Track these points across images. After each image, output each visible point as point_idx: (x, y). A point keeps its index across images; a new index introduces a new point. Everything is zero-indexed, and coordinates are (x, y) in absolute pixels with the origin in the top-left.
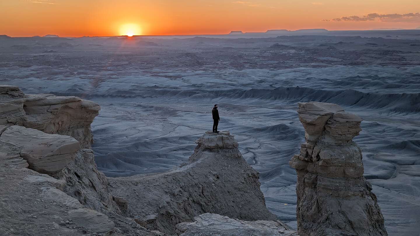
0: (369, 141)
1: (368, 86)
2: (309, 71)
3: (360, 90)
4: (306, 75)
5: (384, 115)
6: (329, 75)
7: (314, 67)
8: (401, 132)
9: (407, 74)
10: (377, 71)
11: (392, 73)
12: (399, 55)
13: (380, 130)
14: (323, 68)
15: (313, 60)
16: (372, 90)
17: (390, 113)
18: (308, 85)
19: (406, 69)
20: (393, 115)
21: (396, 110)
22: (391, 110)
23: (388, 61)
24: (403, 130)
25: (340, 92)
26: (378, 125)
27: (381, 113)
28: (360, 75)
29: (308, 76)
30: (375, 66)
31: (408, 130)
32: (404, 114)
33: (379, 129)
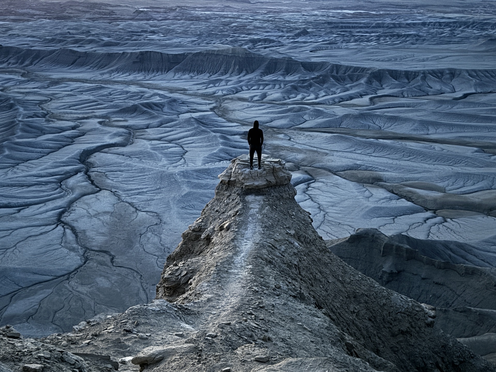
0: (98, 107)
1: (82, 44)
2: (10, 26)
3: (75, 49)
4: (7, 31)
5: (106, 77)
6: (34, 31)
7: (14, 20)
8: (128, 95)
9: (121, 30)
10: (88, 27)
11: (105, 29)
12: (107, 8)
13: (106, 93)
14: (25, 23)
15: (10, 13)
16: (88, 48)
17: (113, 74)
18: (12, 43)
19: (118, 25)
20: (116, 75)
21: (118, 70)
22: (113, 71)
23: (97, 16)
24: (130, 92)
25: (53, 51)
26: (104, 88)
27: (103, 74)
28: (71, 31)
29: (10, 32)
30: (85, 21)
31: (135, 93)
32: (127, 74)
33: (104, 92)
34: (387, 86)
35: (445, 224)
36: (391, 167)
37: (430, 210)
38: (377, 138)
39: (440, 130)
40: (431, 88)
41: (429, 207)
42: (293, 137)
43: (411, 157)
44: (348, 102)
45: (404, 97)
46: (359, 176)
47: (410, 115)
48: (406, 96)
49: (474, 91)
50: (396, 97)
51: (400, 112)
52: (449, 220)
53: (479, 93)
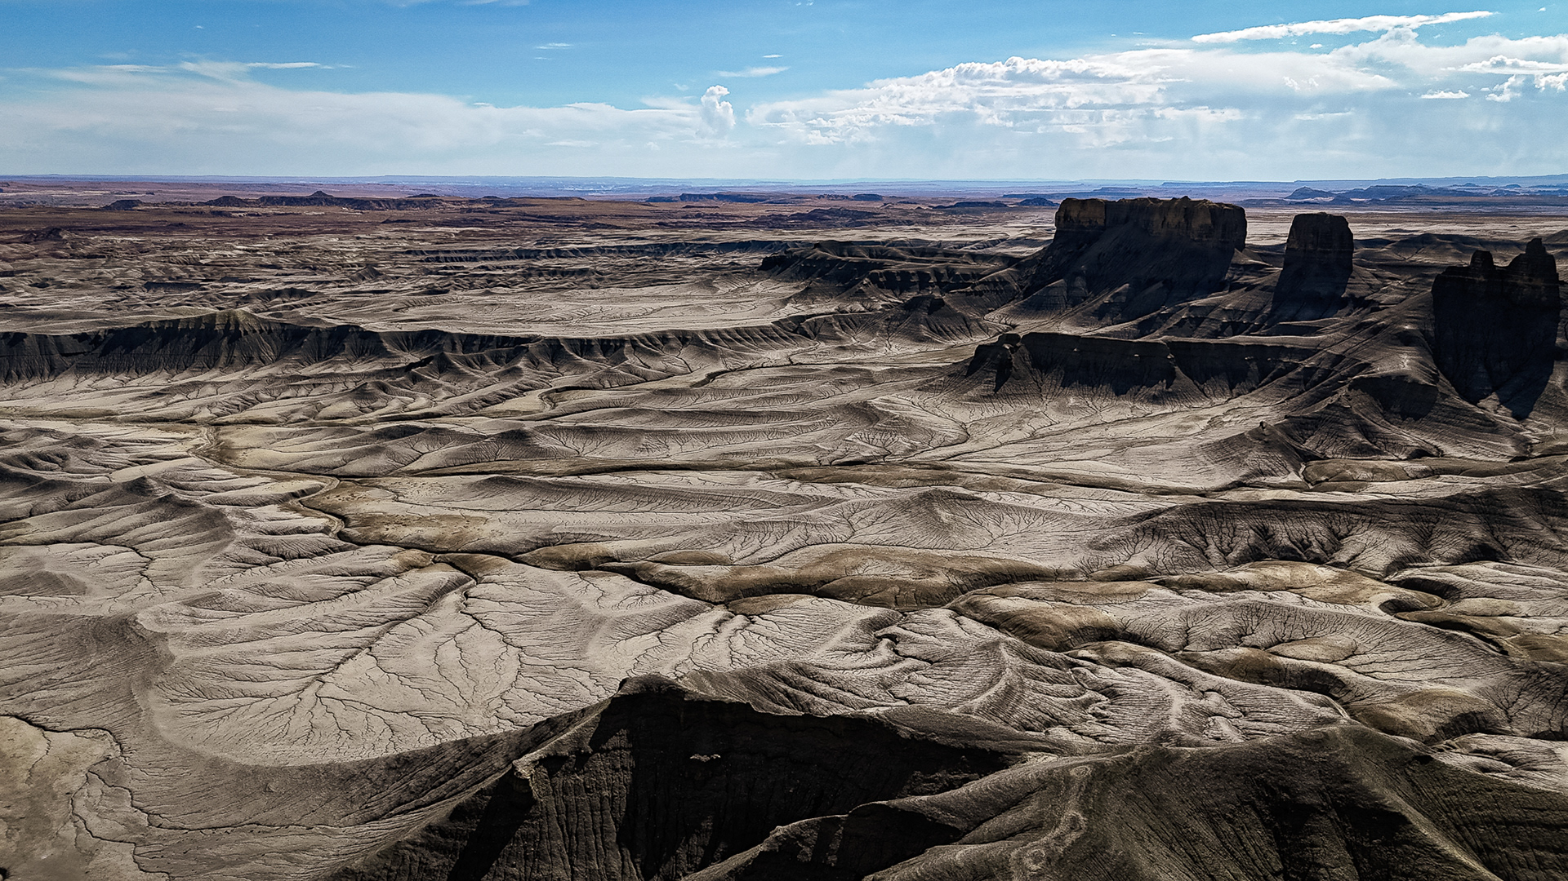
34: (568, 370)
35: (753, 627)
36: (623, 531)
37: (716, 604)
38: (578, 474)
39: (688, 447)
40: (649, 368)
41: (713, 599)
42: (402, 491)
43: (654, 504)
44: (498, 407)
45: (604, 388)
46: (566, 557)
47: (623, 423)
48: (608, 385)
49: (723, 368)
50: (589, 388)
51: (605, 417)
52: (756, 618)
53: (731, 371)
